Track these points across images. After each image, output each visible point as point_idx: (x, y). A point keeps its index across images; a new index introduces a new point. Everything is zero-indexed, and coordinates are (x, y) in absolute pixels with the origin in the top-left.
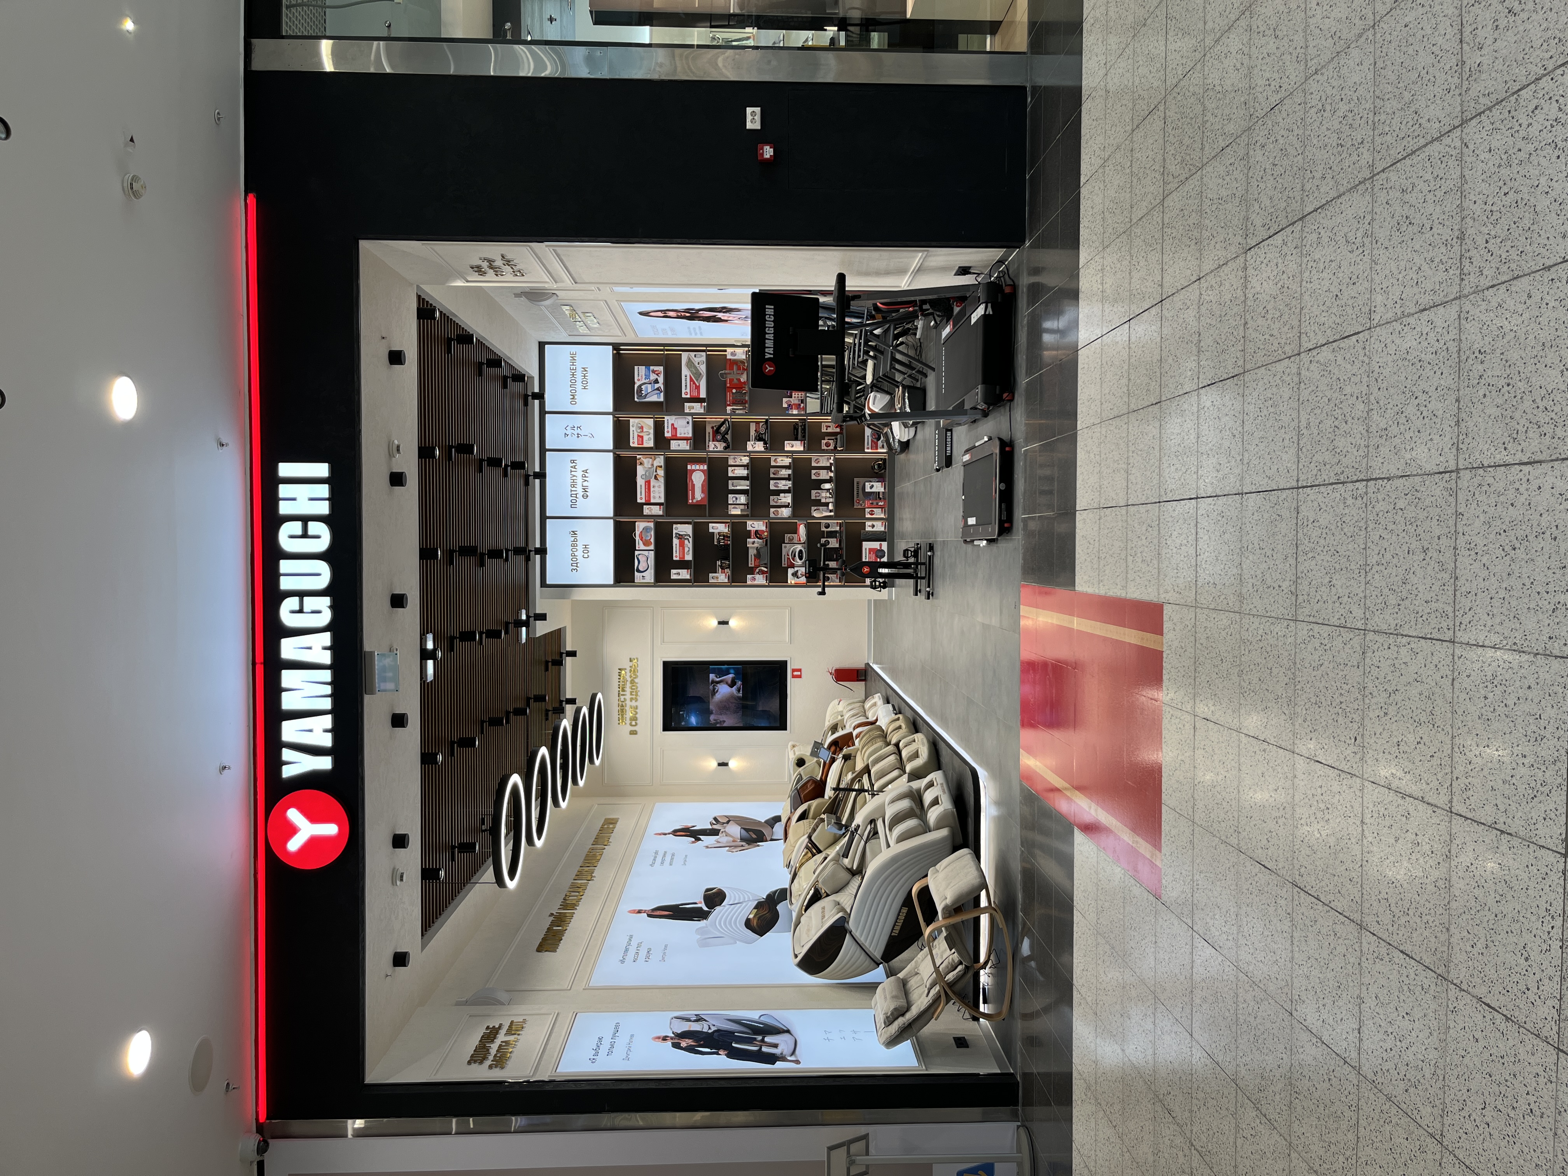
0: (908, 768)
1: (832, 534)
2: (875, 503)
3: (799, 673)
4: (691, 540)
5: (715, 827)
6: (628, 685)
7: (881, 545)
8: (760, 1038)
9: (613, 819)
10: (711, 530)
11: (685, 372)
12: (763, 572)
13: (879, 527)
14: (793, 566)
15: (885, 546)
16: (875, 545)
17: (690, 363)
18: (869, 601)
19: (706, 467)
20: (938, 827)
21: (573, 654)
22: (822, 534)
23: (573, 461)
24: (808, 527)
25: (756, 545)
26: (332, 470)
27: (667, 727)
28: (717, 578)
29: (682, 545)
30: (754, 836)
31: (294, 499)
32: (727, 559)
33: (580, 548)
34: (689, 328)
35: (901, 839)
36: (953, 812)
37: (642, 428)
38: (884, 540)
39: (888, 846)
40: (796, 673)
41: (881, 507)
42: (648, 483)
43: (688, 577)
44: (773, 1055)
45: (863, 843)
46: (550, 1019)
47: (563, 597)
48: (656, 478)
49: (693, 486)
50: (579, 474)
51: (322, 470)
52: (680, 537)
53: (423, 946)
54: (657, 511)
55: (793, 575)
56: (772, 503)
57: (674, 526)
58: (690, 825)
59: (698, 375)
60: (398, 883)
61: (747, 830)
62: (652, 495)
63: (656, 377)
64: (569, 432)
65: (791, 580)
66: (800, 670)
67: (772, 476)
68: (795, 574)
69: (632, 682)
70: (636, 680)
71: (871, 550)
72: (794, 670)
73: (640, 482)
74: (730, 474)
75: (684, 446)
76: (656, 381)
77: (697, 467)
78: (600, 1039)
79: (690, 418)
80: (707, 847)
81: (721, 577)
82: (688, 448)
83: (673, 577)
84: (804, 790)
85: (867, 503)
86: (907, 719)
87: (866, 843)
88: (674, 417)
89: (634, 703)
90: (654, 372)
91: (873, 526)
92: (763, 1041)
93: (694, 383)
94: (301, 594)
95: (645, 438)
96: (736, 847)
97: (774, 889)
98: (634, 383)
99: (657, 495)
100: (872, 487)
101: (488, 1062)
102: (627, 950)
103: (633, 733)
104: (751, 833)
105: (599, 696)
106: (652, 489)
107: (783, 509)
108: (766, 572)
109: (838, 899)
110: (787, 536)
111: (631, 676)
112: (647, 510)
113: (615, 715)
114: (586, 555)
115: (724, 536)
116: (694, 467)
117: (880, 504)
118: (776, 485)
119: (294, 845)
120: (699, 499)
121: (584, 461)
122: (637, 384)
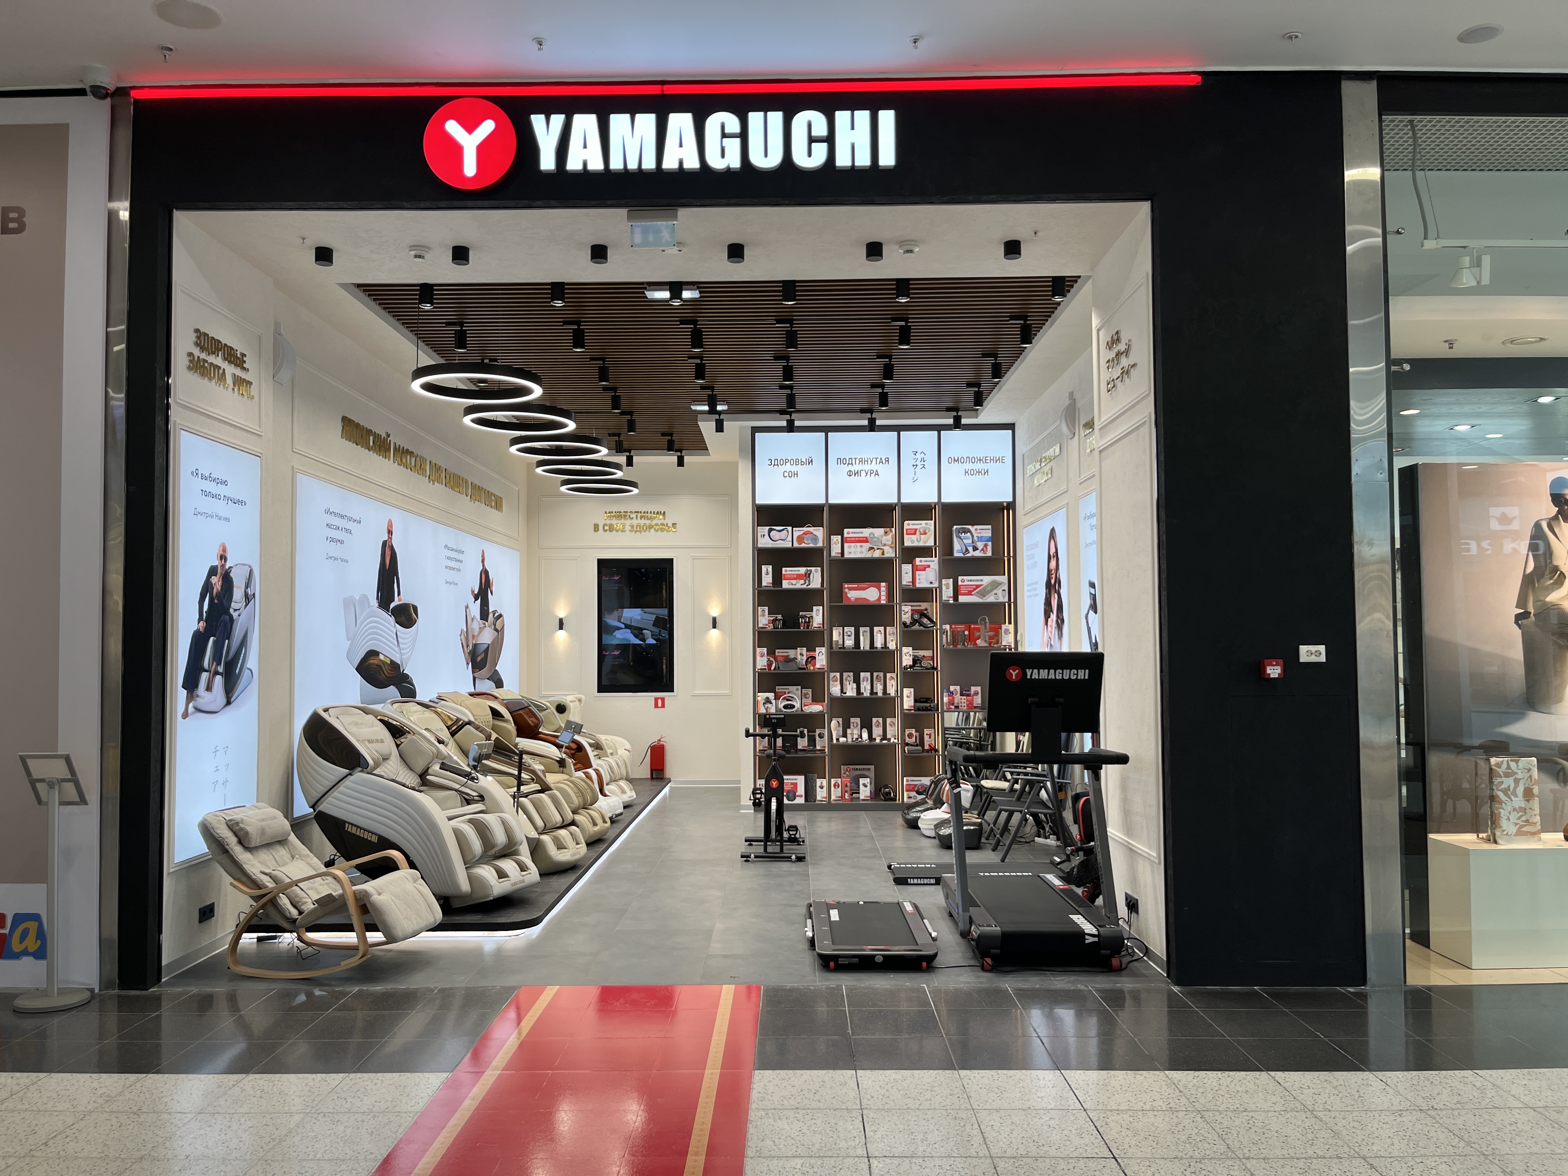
0: (545, 838)
1: (812, 741)
2: (848, 789)
3: (660, 705)
4: (805, 586)
5: (491, 616)
6: (648, 522)
7: (801, 796)
8: (221, 669)
9: (501, 506)
10: (815, 608)
11: (986, 580)
12: (770, 665)
13: (821, 794)
14: (777, 698)
15: (800, 800)
16: (801, 790)
17: (996, 585)
18: (739, 782)
19: (883, 602)
20: (471, 878)
21: (681, 463)
22: (812, 730)
23: (887, 460)
24: (820, 715)
25: (799, 657)
26: (887, 171)
27: (601, 563)
28: (763, 615)
29: (799, 577)
30: (479, 659)
31: (853, 128)
32: (784, 625)
33: (794, 468)
34: (1036, 583)
35: (459, 835)
36: (489, 896)
37: (925, 533)
38: (805, 801)
39: (450, 819)
40: (660, 701)
41: (843, 796)
42: (865, 540)
43: (764, 584)
44: (196, 686)
45: (457, 786)
46: (253, 426)
47: (741, 450)
48: (871, 548)
49: (864, 589)
50: (874, 467)
51: (888, 158)
52: (808, 575)
53: (344, 286)
54: (836, 550)
55: (768, 698)
56: (845, 675)
57: (819, 569)
58: (494, 589)
59: (983, 594)
60: (413, 253)
61: (486, 651)
62: (853, 545)
63: (980, 548)
64: (919, 456)
65: (761, 696)
66: (663, 706)
67: (875, 674)
68: (768, 701)
69: (651, 527)
70: (652, 530)
71: (795, 785)
72: (663, 699)
73: (866, 532)
74: (876, 629)
75: (906, 579)
76: (975, 549)
77: (883, 593)
78: (225, 483)
79: (936, 585)
80: (467, 607)
81: (764, 620)
82: (904, 583)
83: (764, 568)
84: (527, 714)
85: (847, 780)
86: (606, 831)
87: (456, 790)
88: (937, 567)
89: (628, 528)
90: (986, 546)
91: (822, 787)
92: (217, 673)
93: (975, 589)
94: (743, 135)
95: (914, 537)
96: (467, 638)
97: (414, 682)
98: (973, 525)
99: (852, 550)
100: (865, 786)
101: (197, 352)
102: (342, 517)
103: (596, 528)
104: (483, 655)
105: (635, 491)
106: (859, 545)
107: (839, 687)
108: (770, 669)
109: (392, 758)
110: (810, 691)
111: (656, 525)
112: (836, 539)
113: (615, 509)
114: (786, 474)
115: (809, 622)
116: (883, 589)
117: (847, 795)
118: (866, 679)
119: (453, 128)
120: (849, 595)
121: (889, 472)
122: (972, 528)
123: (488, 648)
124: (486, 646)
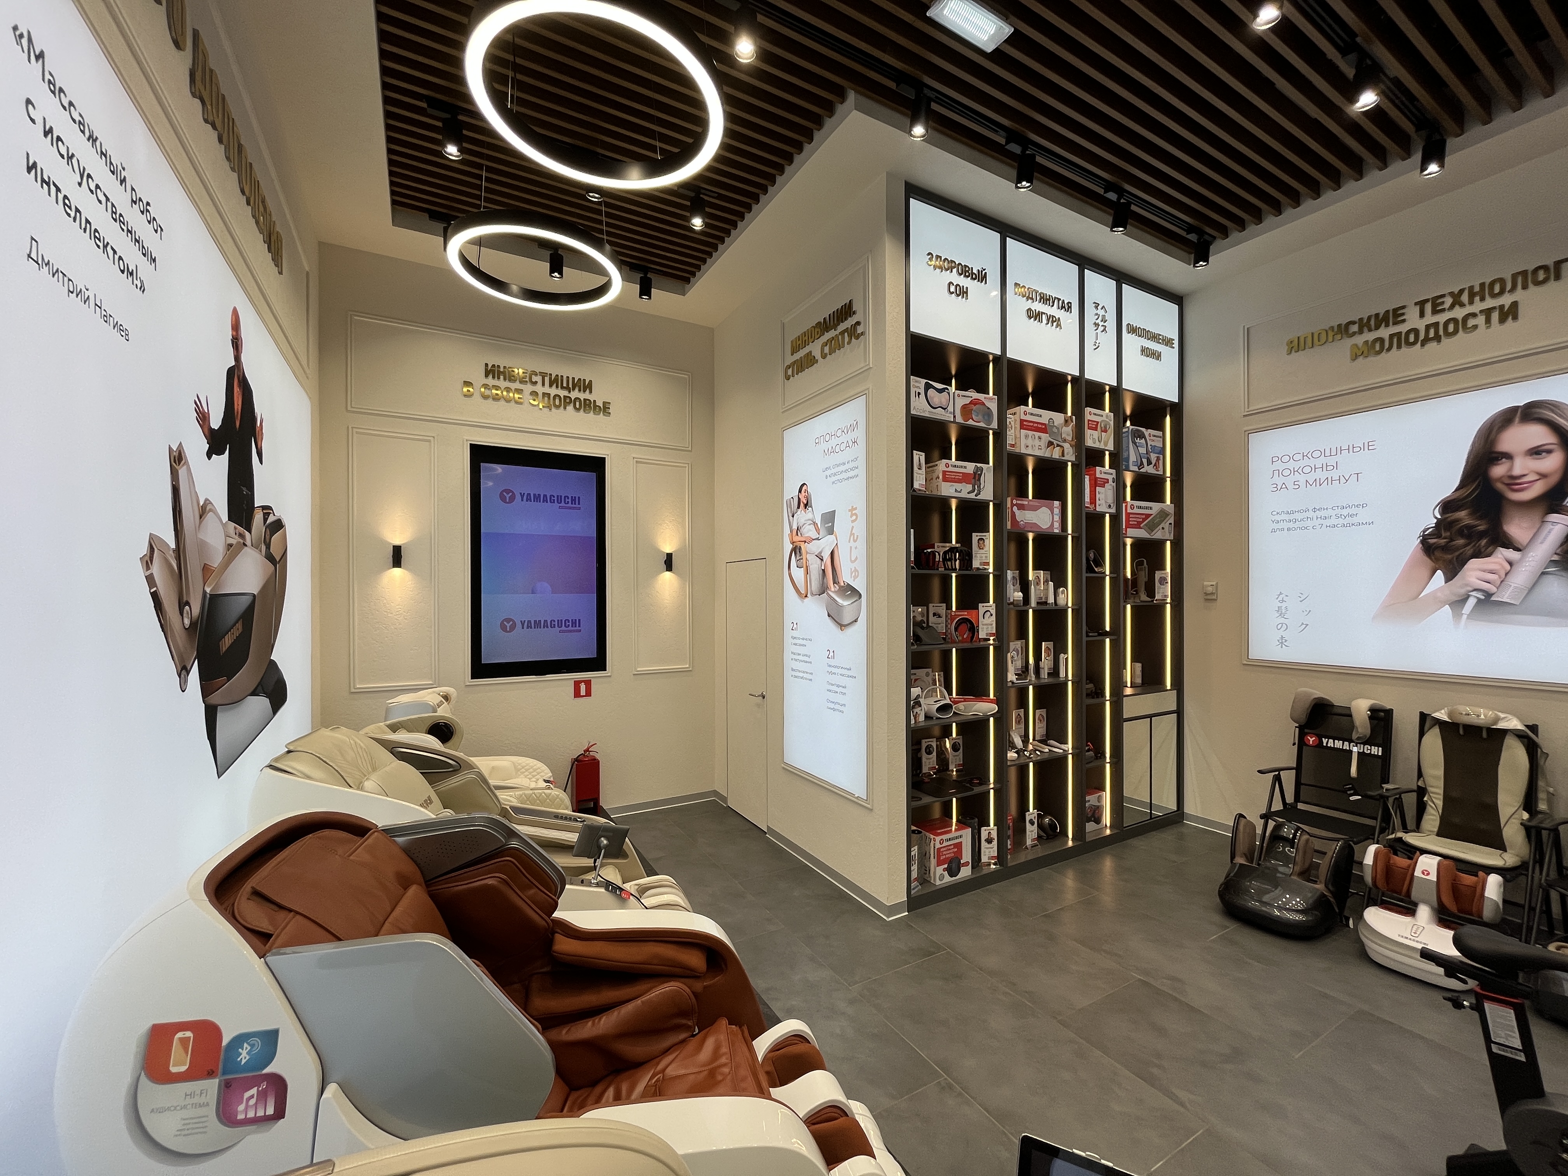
3: (583, 692)
4: (972, 496)
6: (563, 393)
11: (1155, 508)
13: (987, 853)
16: (966, 854)
17: (1164, 516)
19: (1056, 531)
23: (1070, 307)
27: (478, 451)
33: (965, 281)
37: (1104, 431)
40: (583, 687)
42: (1044, 429)
43: (916, 485)
48: (1051, 444)
49: (1035, 509)
50: (1055, 312)
52: (976, 477)
54: (1010, 439)
61: (248, 615)
62: (1030, 433)
63: (1151, 462)
64: (1099, 312)
66: (588, 694)
68: (918, 702)
69: (567, 401)
70: (570, 408)
71: (959, 846)
72: (588, 683)
73: (1043, 416)
76: (1149, 463)
77: (1057, 518)
79: (1112, 510)
83: (917, 457)
88: (1115, 483)
89: (526, 399)
90: (1158, 459)
93: (1144, 520)
95: (1095, 434)
99: (1031, 442)
106: (1037, 434)
112: (1010, 419)
114: (952, 289)
116: (1055, 511)
120: (1018, 518)
121: (1071, 326)
122: (1147, 432)
123: (251, 608)
124: (245, 602)
